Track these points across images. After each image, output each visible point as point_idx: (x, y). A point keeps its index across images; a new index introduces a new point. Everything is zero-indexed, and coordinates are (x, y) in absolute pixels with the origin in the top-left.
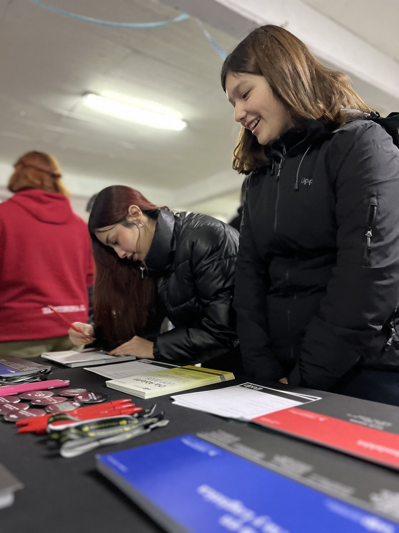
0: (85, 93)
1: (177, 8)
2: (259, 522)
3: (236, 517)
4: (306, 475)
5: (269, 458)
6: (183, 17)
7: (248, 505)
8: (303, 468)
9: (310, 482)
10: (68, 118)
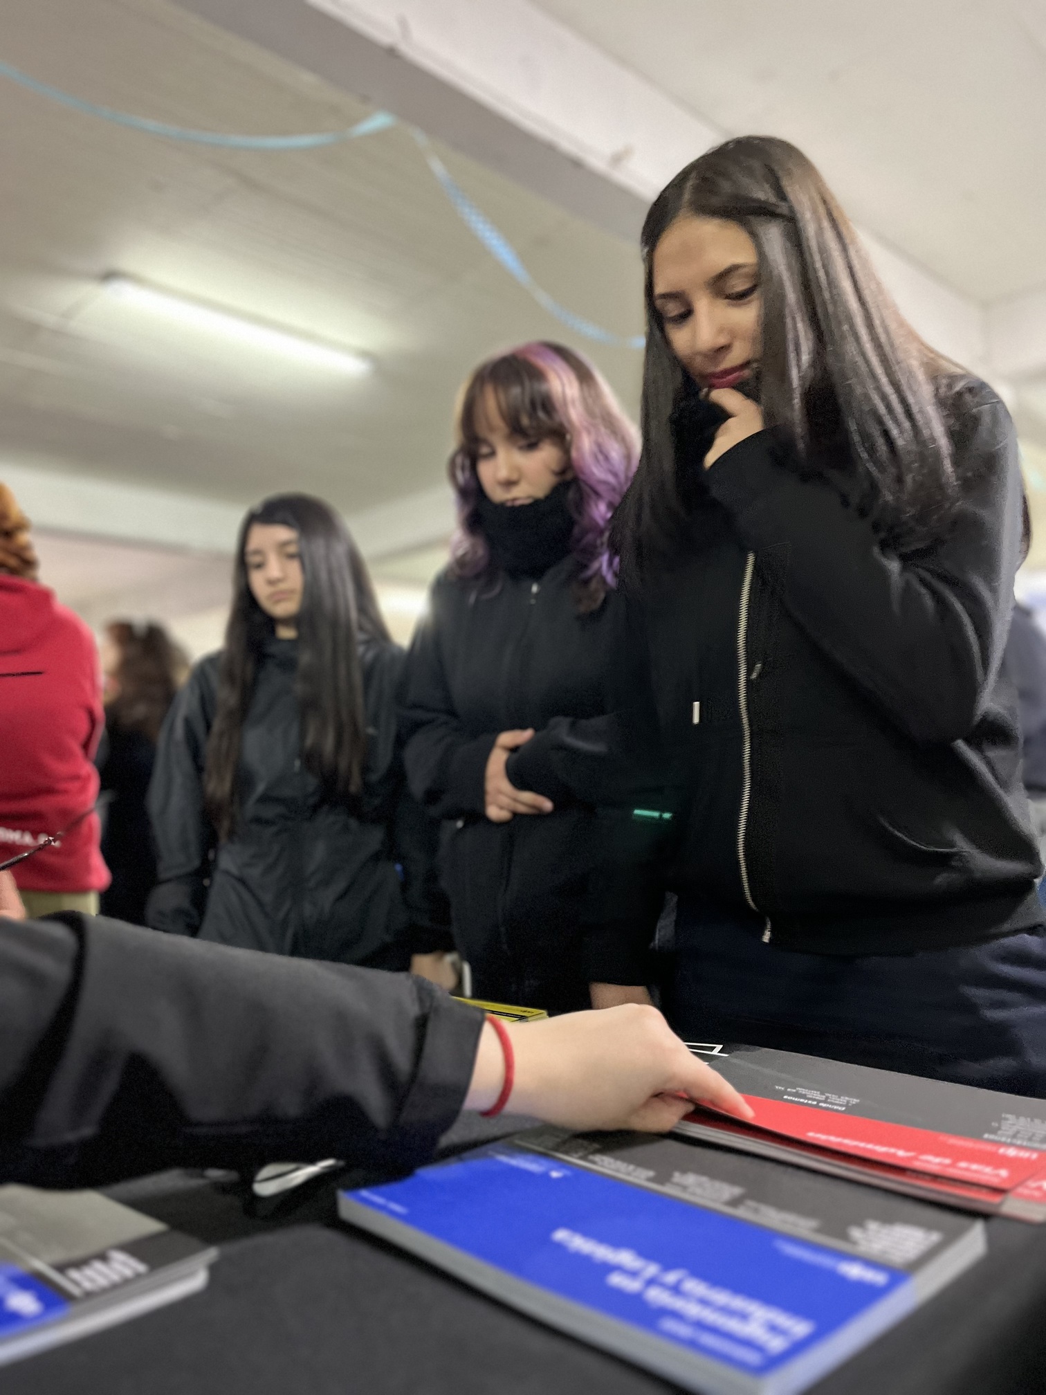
0: (109, 276)
1: (365, 99)
2: (671, 1277)
3: (633, 1274)
4: (735, 1202)
5: (663, 1178)
6: (379, 121)
7: (645, 1253)
8: (729, 1191)
9: (741, 1212)
10: (58, 333)
